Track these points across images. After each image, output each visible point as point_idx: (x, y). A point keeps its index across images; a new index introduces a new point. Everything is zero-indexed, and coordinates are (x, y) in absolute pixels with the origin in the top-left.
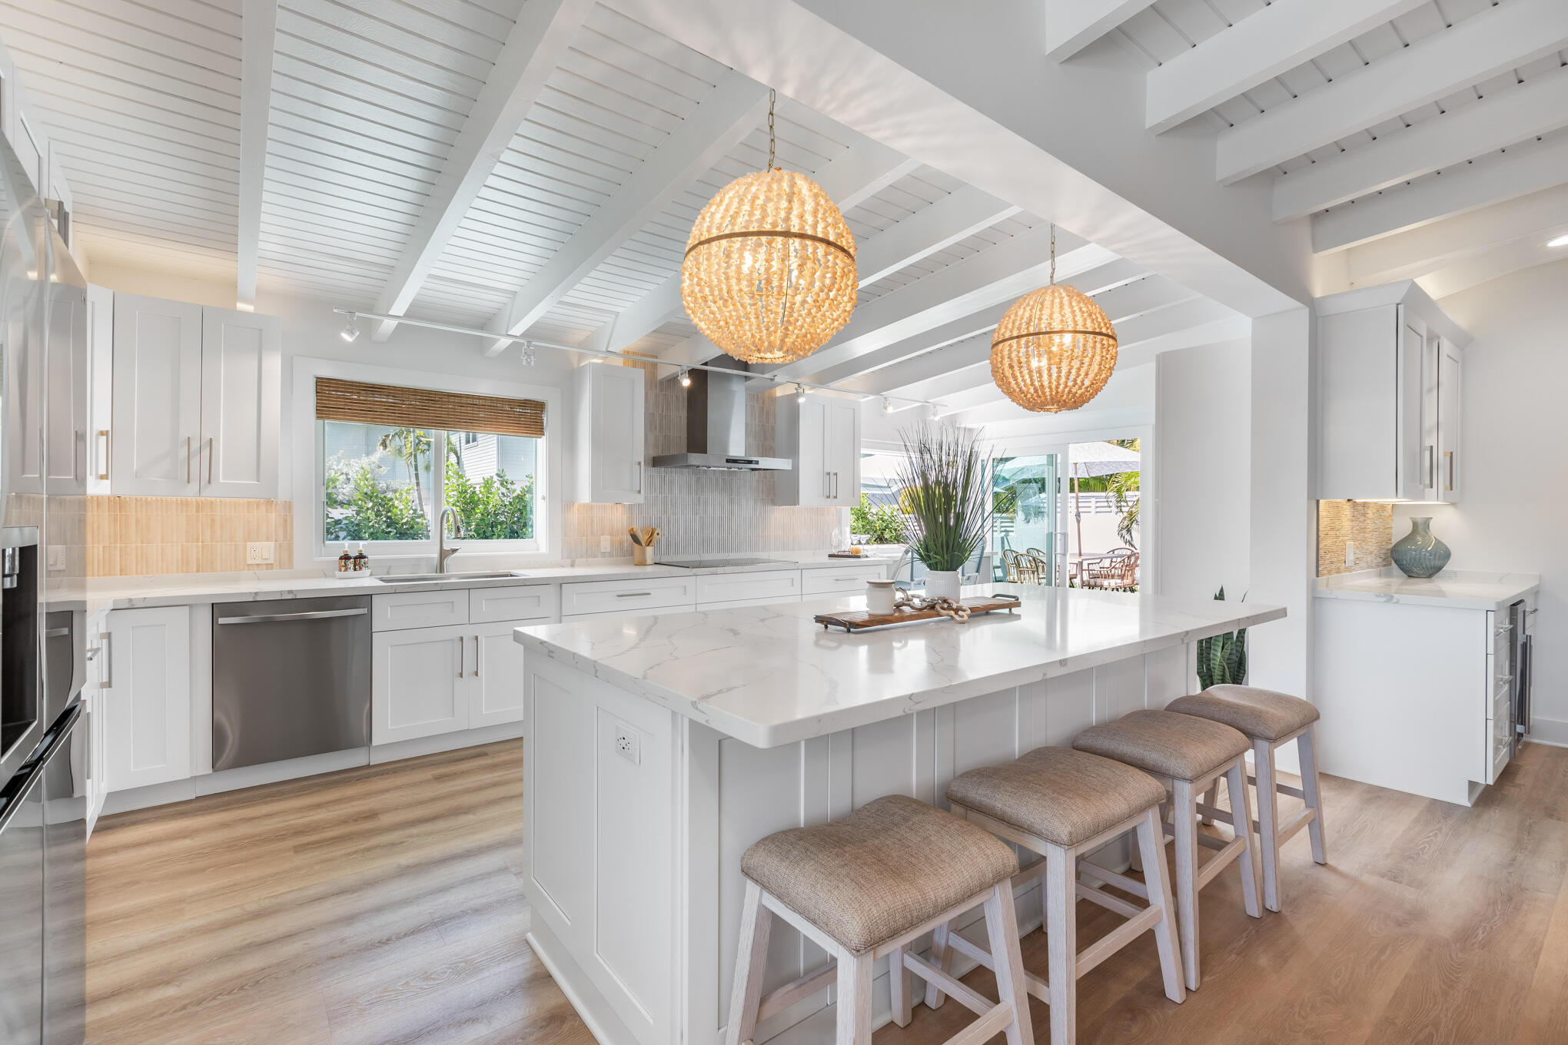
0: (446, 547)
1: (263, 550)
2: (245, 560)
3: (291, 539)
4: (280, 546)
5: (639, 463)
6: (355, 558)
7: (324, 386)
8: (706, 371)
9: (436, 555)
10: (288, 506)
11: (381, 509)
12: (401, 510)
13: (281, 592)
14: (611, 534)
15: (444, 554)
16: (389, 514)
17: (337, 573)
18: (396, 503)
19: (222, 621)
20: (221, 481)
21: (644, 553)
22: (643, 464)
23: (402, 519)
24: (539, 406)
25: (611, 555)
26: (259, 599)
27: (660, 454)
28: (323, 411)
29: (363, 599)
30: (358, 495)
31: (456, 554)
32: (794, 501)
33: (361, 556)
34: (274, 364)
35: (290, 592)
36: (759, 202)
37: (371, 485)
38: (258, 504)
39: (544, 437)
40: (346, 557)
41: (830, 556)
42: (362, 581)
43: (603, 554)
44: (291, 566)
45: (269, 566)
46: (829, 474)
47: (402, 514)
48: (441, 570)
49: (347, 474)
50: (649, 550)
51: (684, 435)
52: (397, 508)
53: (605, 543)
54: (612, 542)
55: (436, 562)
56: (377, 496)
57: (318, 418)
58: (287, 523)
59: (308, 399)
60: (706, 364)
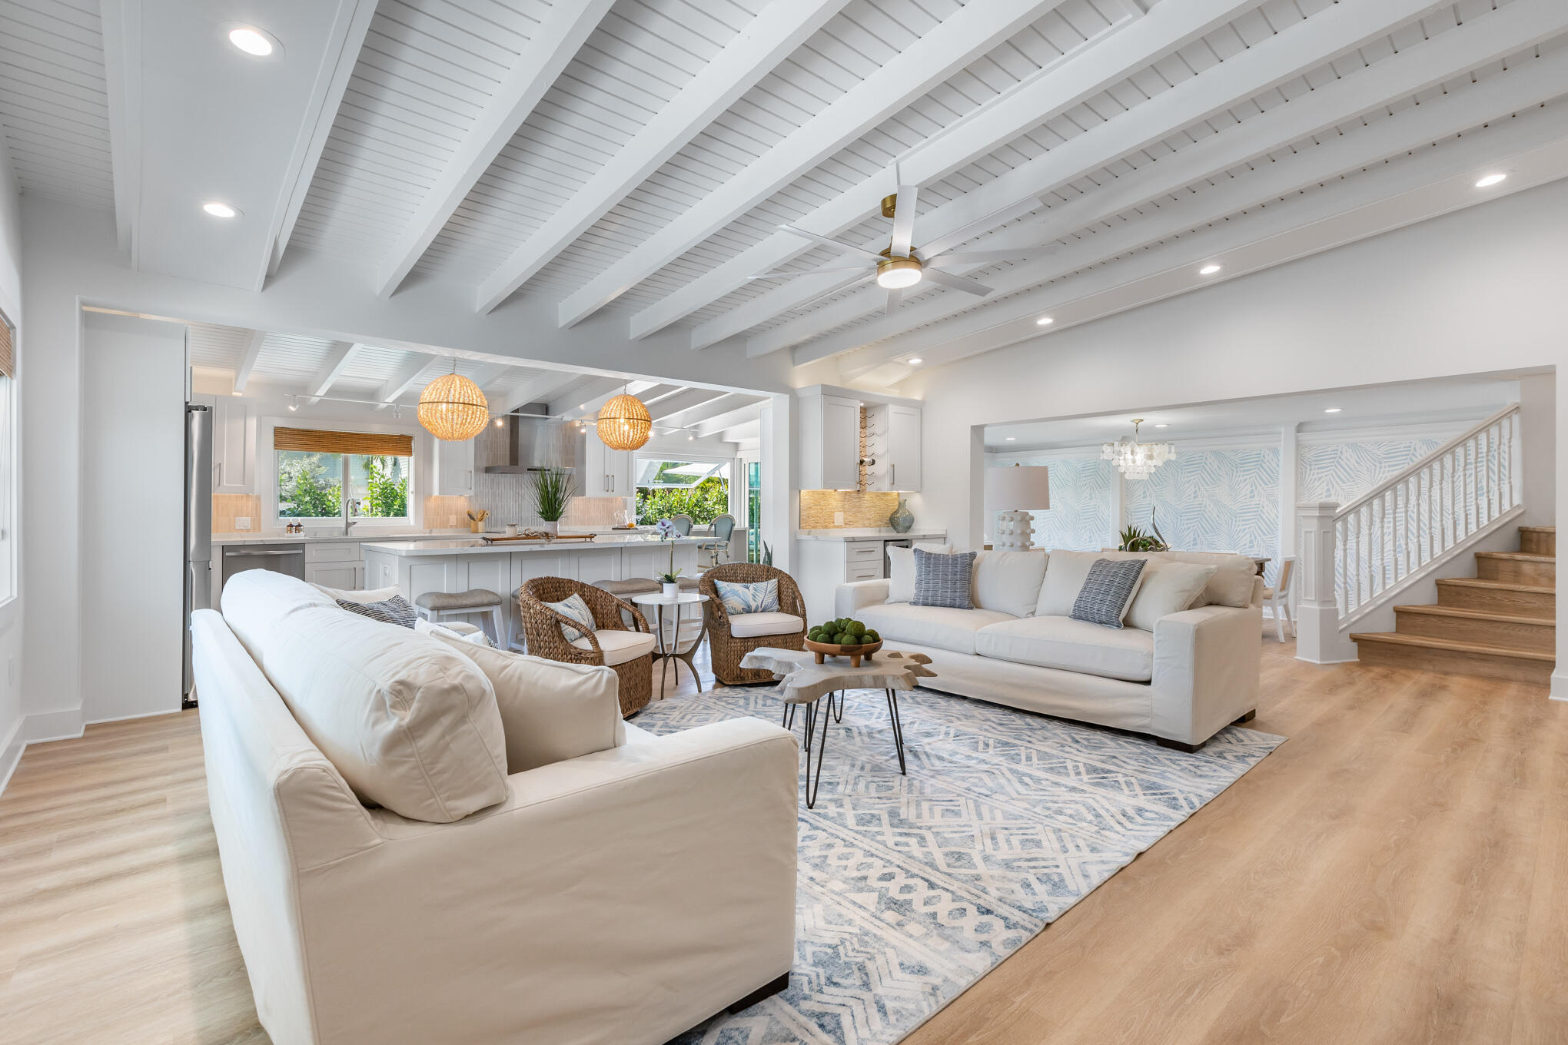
0: (349, 521)
1: (244, 522)
2: (235, 526)
3: (260, 516)
4: (254, 519)
5: (471, 472)
6: (296, 526)
7: (279, 432)
8: (518, 416)
9: (344, 526)
10: (258, 498)
11: (317, 502)
12: (333, 503)
13: (257, 541)
14: (456, 514)
15: (348, 525)
16: (324, 506)
17: (286, 534)
18: (330, 497)
19: (227, 554)
20: (225, 484)
21: (477, 526)
22: (473, 472)
23: (334, 510)
24: (409, 439)
25: (456, 527)
26: (246, 544)
27: (491, 465)
28: (278, 445)
29: (301, 545)
30: (298, 492)
31: (355, 526)
32: (583, 494)
33: (300, 526)
34: (252, 423)
35: (262, 541)
36: (439, 391)
37: (309, 484)
38: (242, 497)
39: (413, 457)
40: (291, 526)
41: (613, 529)
42: (300, 537)
43: (451, 526)
44: (260, 530)
45: (248, 530)
46: (608, 476)
47: (334, 506)
48: (347, 534)
49: (289, 473)
50: (480, 524)
51: (508, 453)
52: (330, 501)
53: (453, 519)
54: (457, 519)
55: (344, 529)
56: (314, 492)
57: (275, 449)
58: (257, 508)
59: (270, 439)
60: (517, 411)
